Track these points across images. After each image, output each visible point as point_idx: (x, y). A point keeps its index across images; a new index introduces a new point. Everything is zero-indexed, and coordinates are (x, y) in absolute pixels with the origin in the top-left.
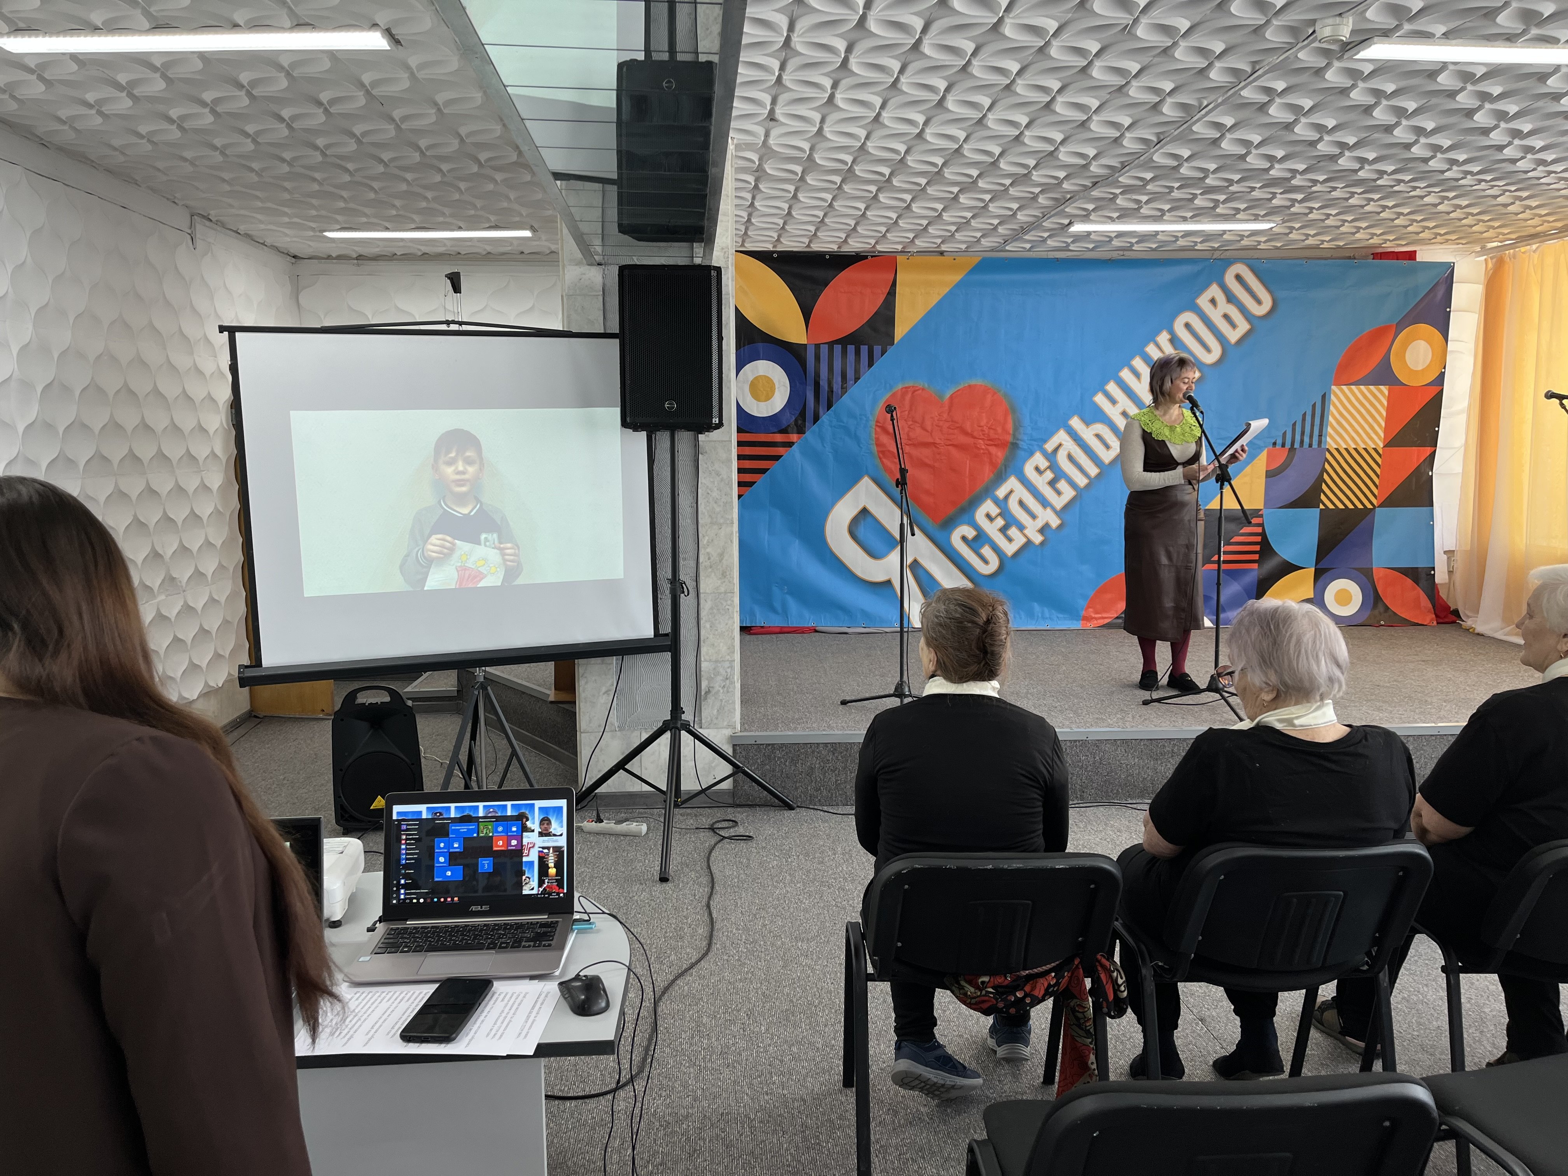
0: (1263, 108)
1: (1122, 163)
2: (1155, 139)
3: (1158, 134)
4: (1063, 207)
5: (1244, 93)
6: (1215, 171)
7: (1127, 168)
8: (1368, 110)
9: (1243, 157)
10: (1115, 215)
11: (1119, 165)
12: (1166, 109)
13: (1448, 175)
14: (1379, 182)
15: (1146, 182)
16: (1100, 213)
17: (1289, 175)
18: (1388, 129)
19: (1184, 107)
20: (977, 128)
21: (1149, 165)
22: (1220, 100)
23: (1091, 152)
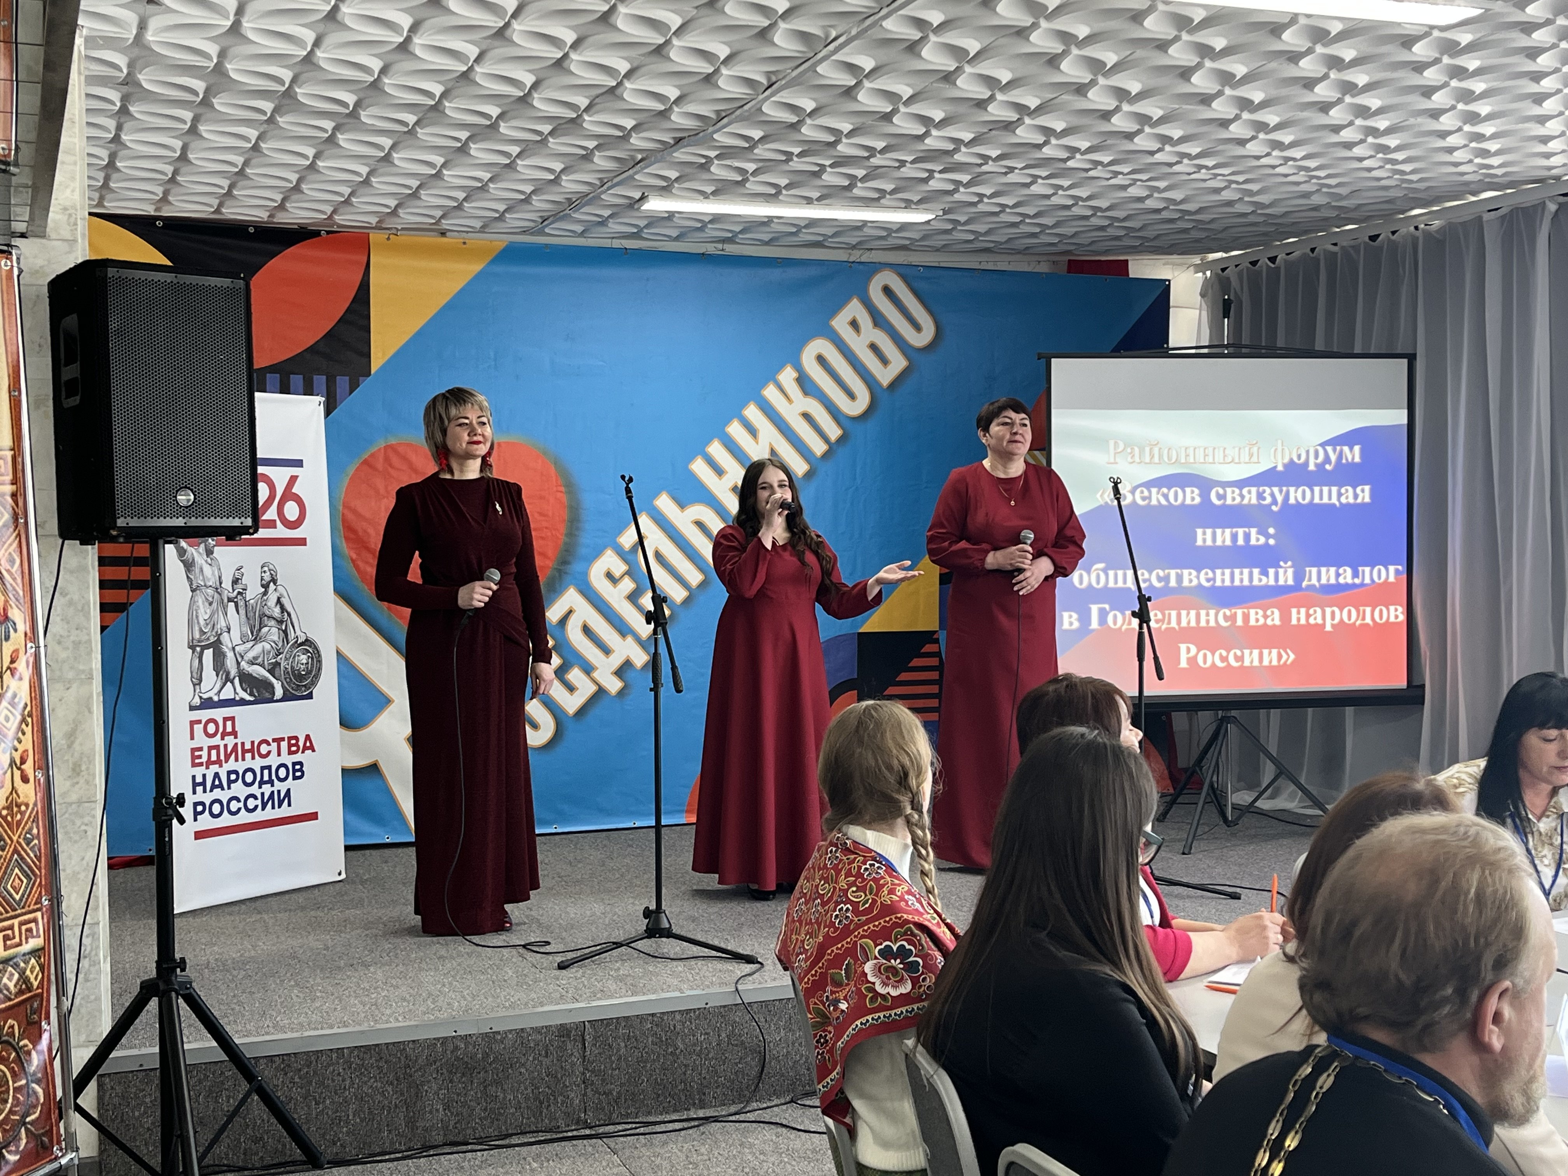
0: (913, 48)
1: (718, 112)
2: (765, 82)
3: (768, 74)
4: (631, 172)
5: (888, 24)
6: (851, 134)
7: (725, 121)
8: (1053, 61)
9: (887, 117)
10: (709, 189)
11: (713, 116)
12: (778, 38)
13: (1159, 157)
14: (1071, 164)
15: (753, 144)
16: (687, 185)
17: (951, 147)
18: (1081, 90)
19: (804, 36)
20: (497, 43)
21: (756, 117)
22: (854, 32)
23: (673, 93)
